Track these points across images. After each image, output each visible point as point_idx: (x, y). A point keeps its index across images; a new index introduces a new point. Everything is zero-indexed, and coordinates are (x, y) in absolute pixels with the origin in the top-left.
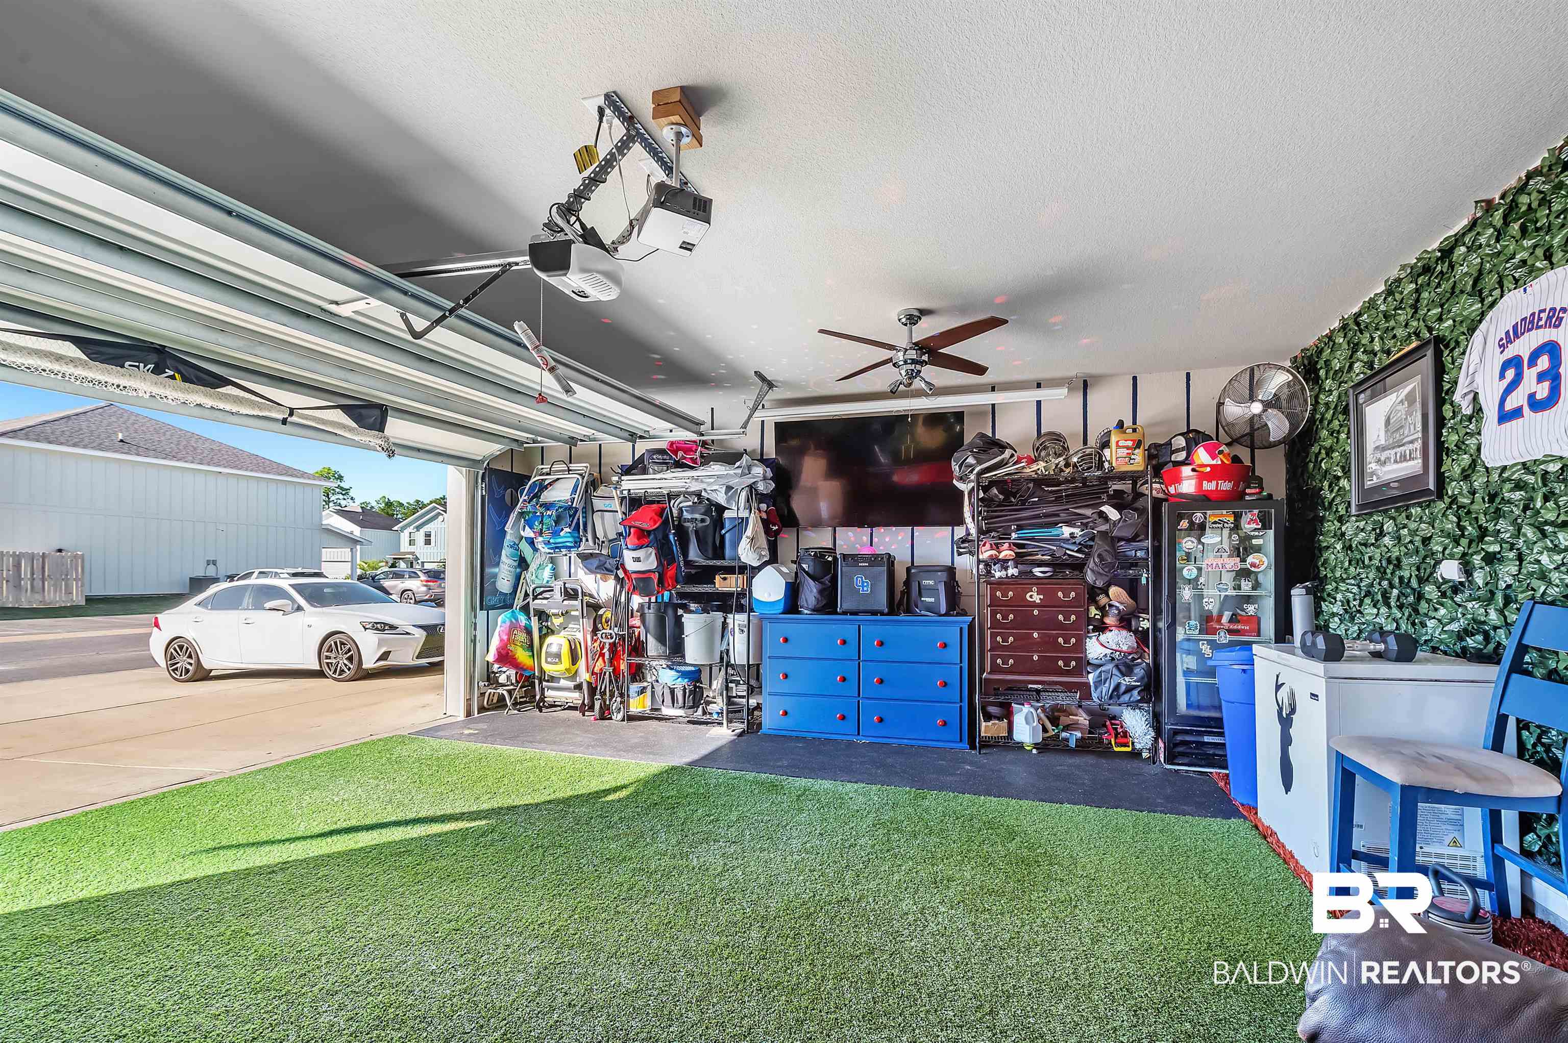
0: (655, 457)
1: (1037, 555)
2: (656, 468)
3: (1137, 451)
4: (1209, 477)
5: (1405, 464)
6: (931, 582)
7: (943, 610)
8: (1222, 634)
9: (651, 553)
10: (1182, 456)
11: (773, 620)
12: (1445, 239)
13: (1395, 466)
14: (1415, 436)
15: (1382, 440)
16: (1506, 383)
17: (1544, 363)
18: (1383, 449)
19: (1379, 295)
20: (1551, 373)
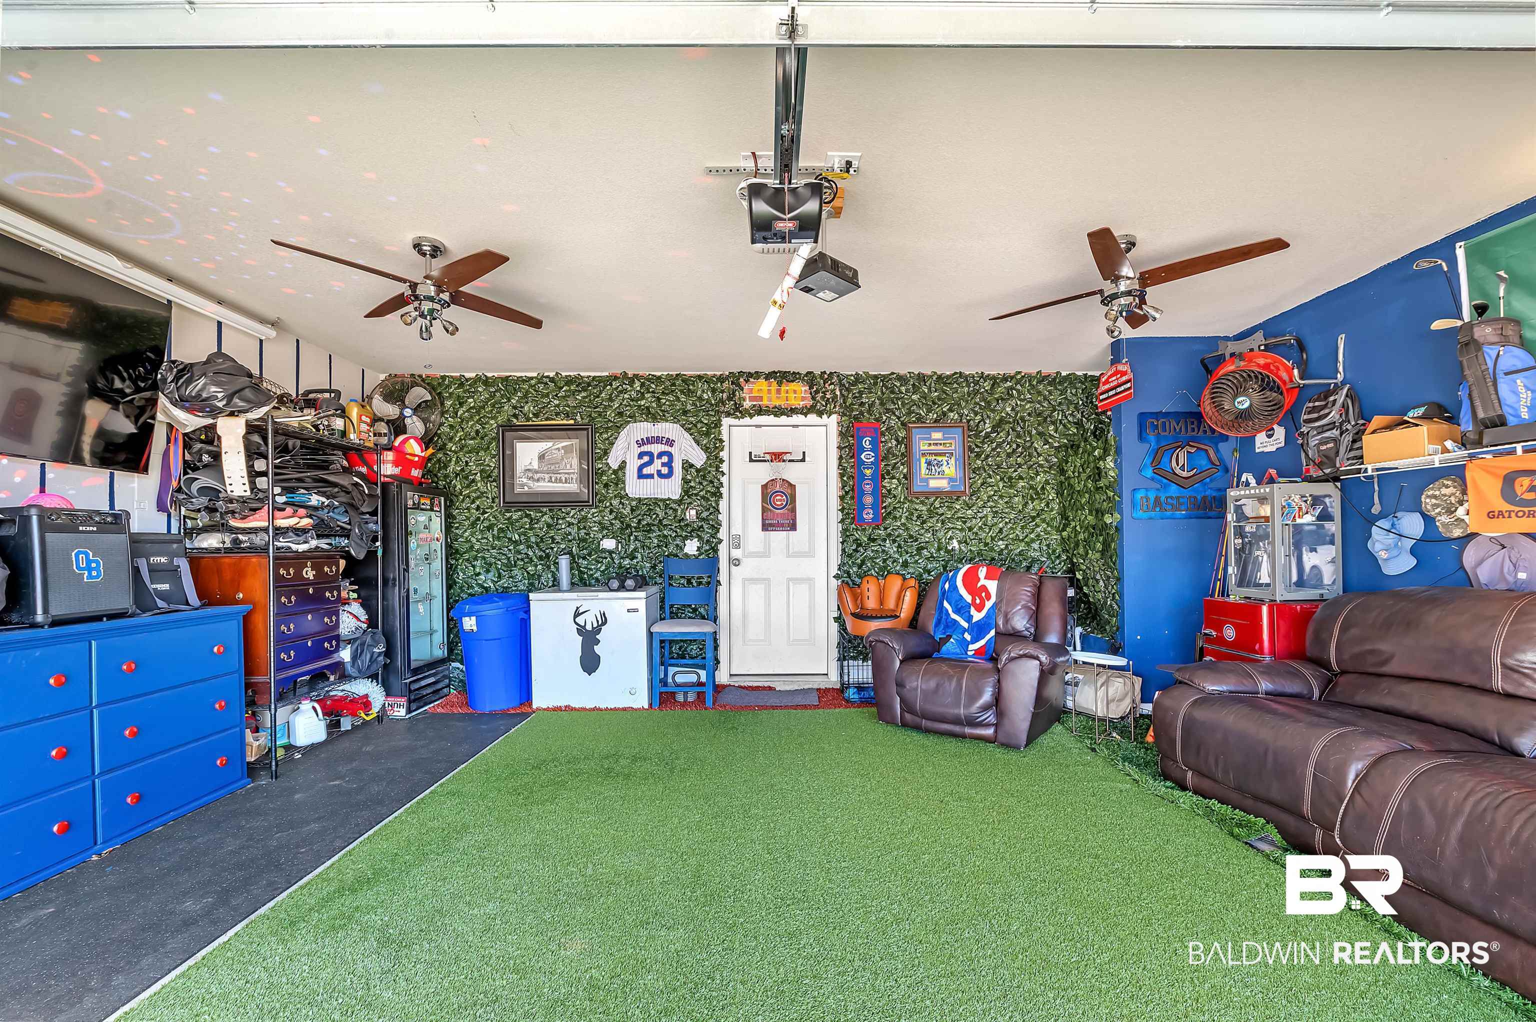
3: (371, 429)
5: (561, 485)
7: (194, 600)
13: (550, 484)
14: (573, 471)
15: (535, 466)
16: (642, 461)
17: (665, 459)
18: (537, 472)
19: (532, 378)
20: (669, 465)
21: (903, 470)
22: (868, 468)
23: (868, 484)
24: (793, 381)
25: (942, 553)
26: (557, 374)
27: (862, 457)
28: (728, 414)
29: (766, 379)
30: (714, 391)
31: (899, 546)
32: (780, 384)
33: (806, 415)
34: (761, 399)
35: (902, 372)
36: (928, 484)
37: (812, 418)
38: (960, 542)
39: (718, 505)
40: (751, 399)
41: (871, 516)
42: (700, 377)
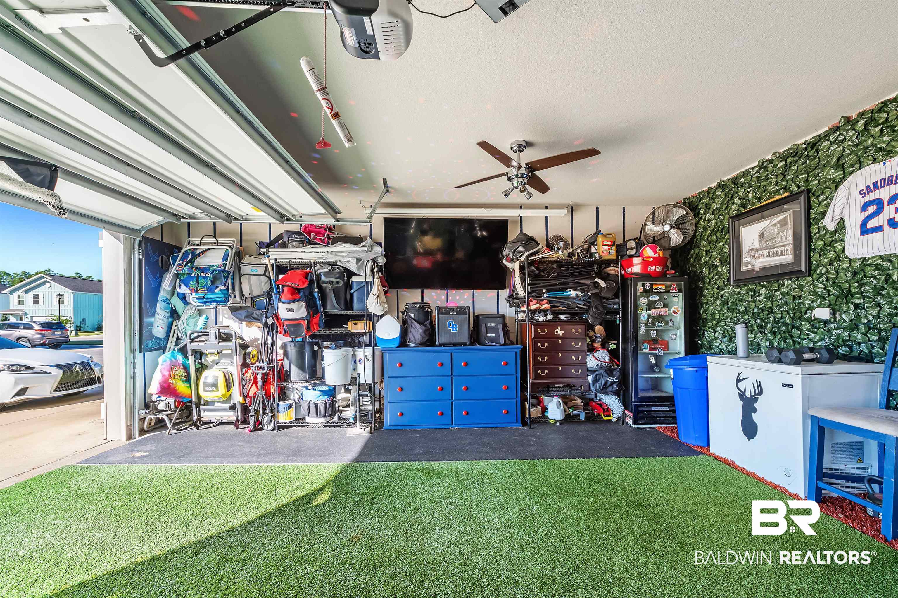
0: (293, 236)
1: (559, 307)
2: (294, 244)
3: (613, 248)
4: (651, 264)
5: (777, 258)
6: (493, 324)
7: (502, 342)
8: (660, 351)
9: (302, 306)
10: (633, 252)
11: (390, 351)
12: (813, 138)
13: (768, 259)
14: (788, 242)
15: (757, 245)
16: (867, 214)
18: (757, 250)
19: (754, 168)
26: (774, 154)
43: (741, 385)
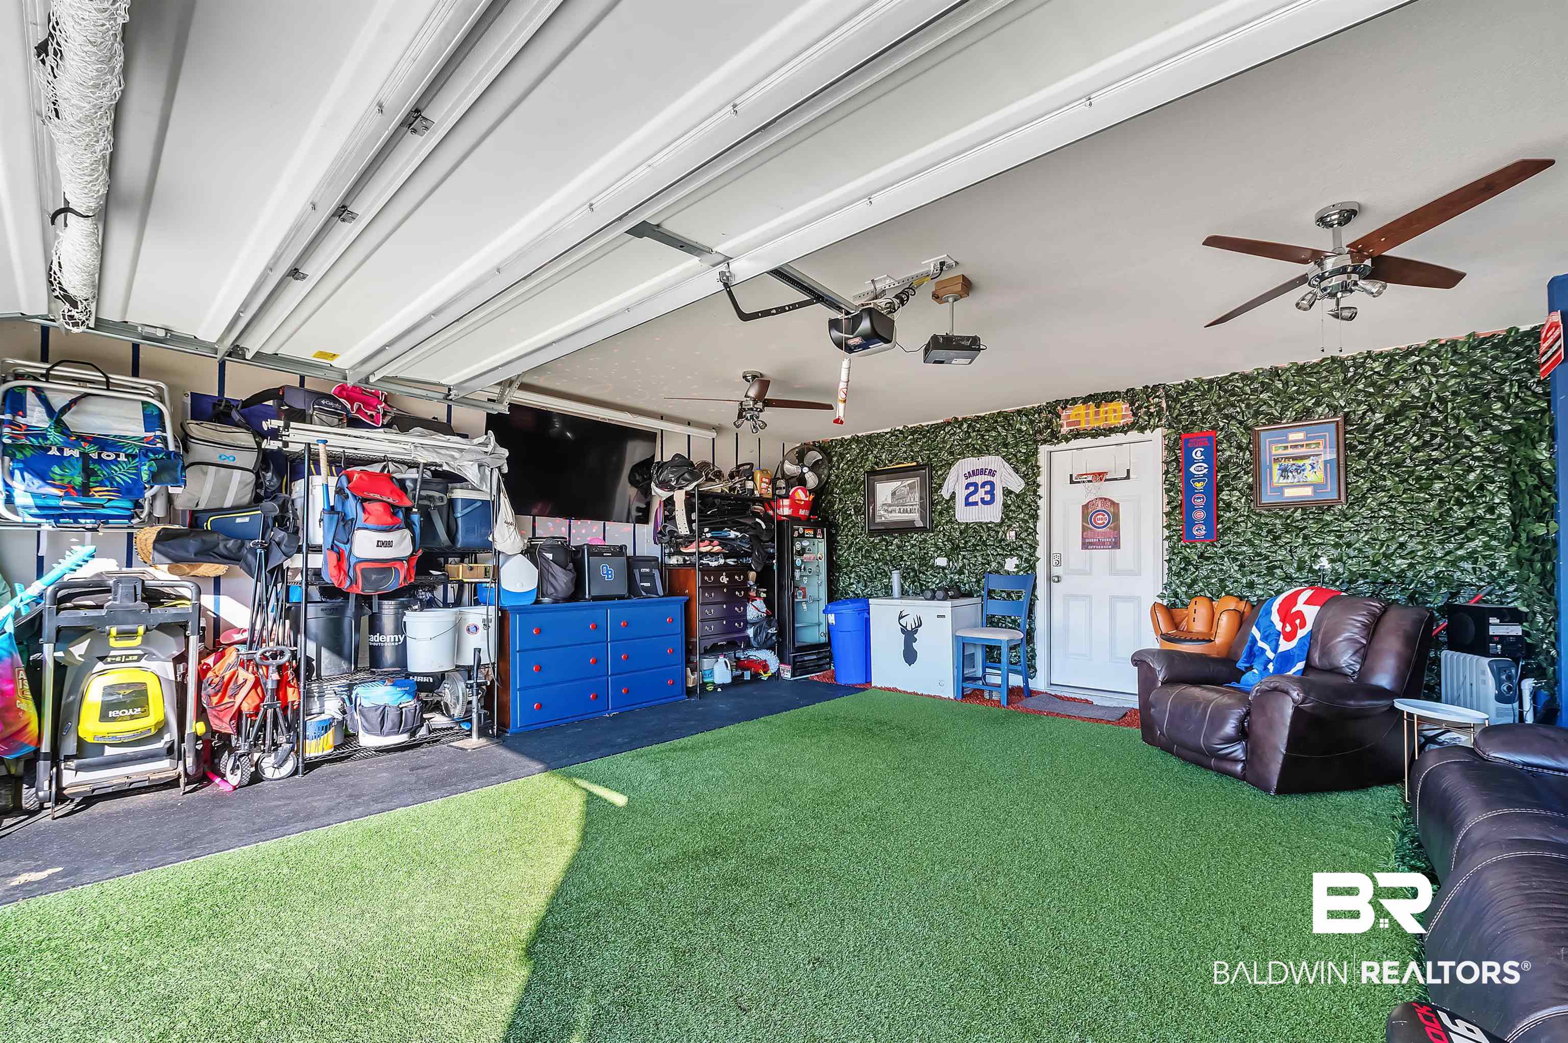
0: (323, 402)
2: (323, 418)
3: (770, 486)
4: (799, 507)
5: (906, 515)
6: (648, 570)
7: (661, 593)
10: (783, 492)
11: (520, 610)
12: (933, 424)
13: (900, 515)
14: (915, 503)
15: (889, 501)
16: (969, 491)
17: (988, 488)
18: (890, 505)
19: (887, 433)
20: (991, 493)
21: (1247, 480)
22: (1199, 481)
23: (1198, 498)
24: (1111, 401)
25: (1305, 573)
26: (904, 427)
27: (1192, 469)
28: (1045, 442)
29: (1084, 403)
30: (1032, 422)
31: (1242, 566)
32: (1098, 406)
33: (1125, 433)
34: (1079, 423)
35: (1248, 370)
36: (1282, 493)
37: (1134, 435)
38: (1332, 561)
39: (1035, 526)
40: (1069, 424)
41: (1203, 532)
42: (1019, 412)
43: (903, 621)
